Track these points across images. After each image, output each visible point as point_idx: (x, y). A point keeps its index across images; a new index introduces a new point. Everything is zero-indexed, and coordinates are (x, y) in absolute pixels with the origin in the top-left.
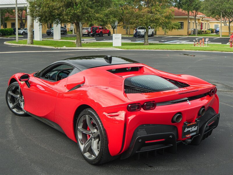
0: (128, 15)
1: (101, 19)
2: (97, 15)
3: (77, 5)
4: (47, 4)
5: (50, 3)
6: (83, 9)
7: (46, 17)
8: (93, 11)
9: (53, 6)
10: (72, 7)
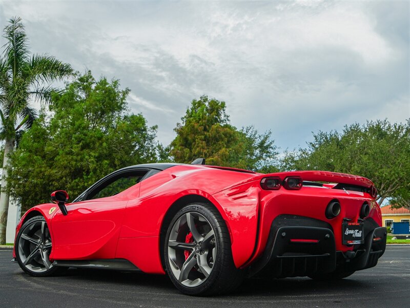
3: (88, 173)
4: (41, 172)
5: (45, 171)
9: (50, 176)
10: (82, 177)
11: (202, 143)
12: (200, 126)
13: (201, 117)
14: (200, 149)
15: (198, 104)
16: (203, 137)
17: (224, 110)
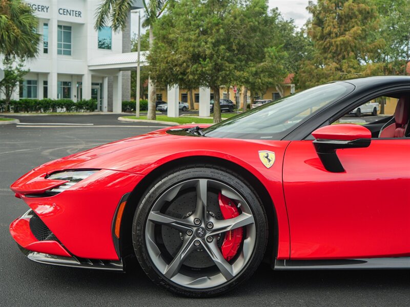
0: (304, 74)
1: (244, 78)
2: (238, 73)
3: (204, 59)
6: (216, 64)
7: (167, 78)
8: (232, 66)
14: (331, 28)
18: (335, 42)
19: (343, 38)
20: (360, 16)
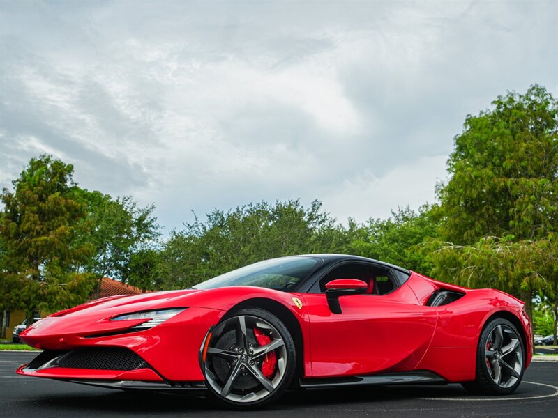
11: (34, 217)
12: (34, 194)
13: (36, 183)
14: (31, 224)
15: (36, 165)
16: (35, 208)
17: (70, 176)
18: (35, 242)
19: (46, 238)
20: (69, 213)
